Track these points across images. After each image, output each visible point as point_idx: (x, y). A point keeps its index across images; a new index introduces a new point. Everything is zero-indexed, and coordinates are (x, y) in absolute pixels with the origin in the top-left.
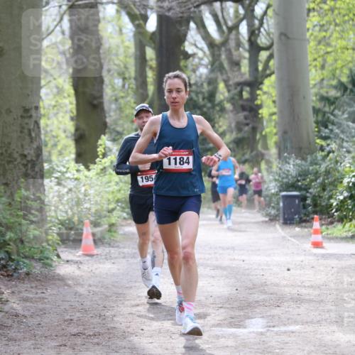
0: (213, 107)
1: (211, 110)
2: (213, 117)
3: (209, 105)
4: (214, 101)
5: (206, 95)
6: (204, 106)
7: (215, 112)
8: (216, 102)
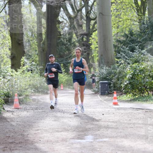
1: (70, 46)
2: (71, 49)
3: (69, 44)
5: (68, 39)
6: (67, 44)
7: (72, 47)
8: (72, 42)
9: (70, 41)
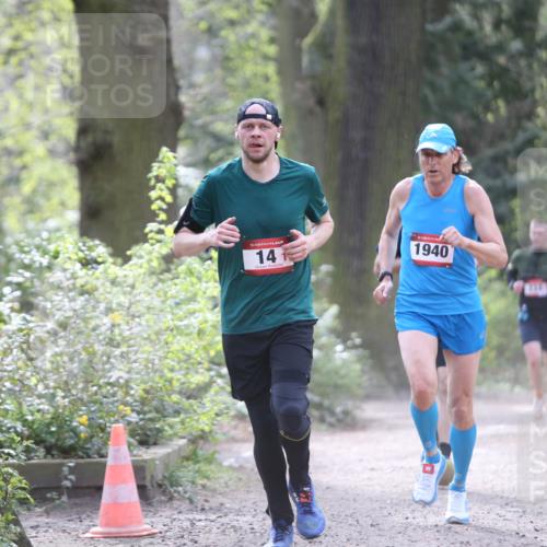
0: (529, 52)
1: (523, 62)
2: (527, 85)
3: (516, 45)
4: (533, 31)
5: (507, 11)
6: (500, 48)
7: (535, 66)
8: (540, 35)
9: (527, 24)
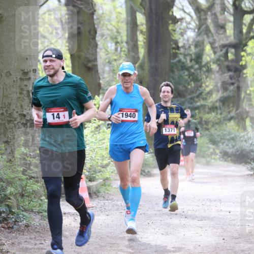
0: (200, 68)
1: (198, 71)
2: (200, 78)
3: (197, 66)
4: (201, 62)
5: (194, 57)
6: (192, 67)
7: (202, 72)
8: (203, 64)
9: (199, 60)
